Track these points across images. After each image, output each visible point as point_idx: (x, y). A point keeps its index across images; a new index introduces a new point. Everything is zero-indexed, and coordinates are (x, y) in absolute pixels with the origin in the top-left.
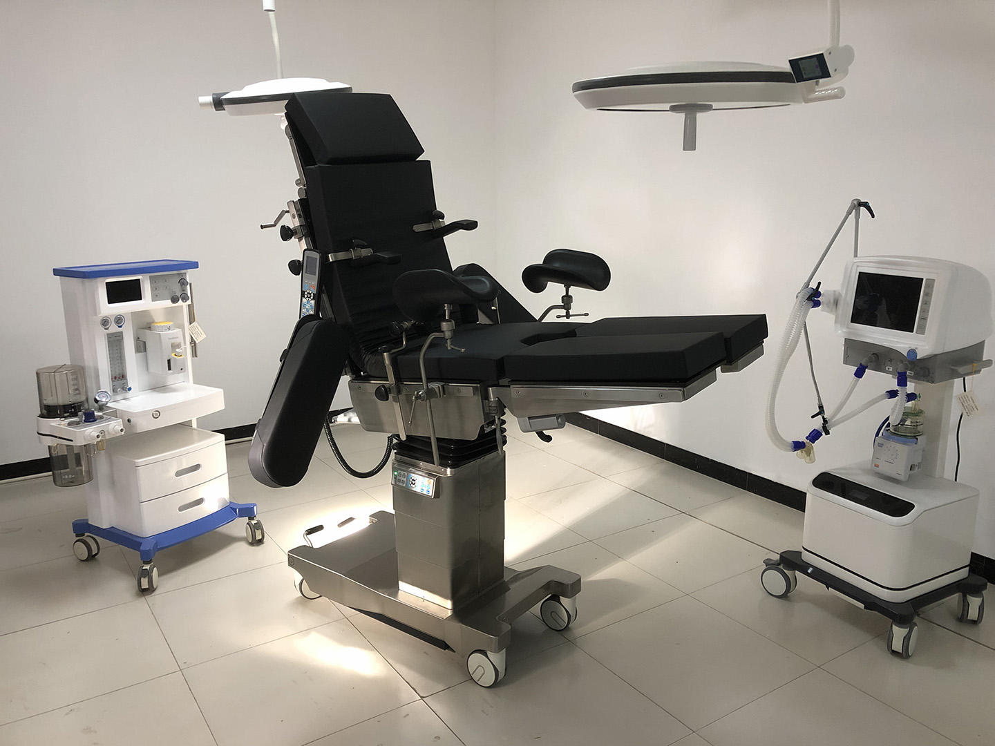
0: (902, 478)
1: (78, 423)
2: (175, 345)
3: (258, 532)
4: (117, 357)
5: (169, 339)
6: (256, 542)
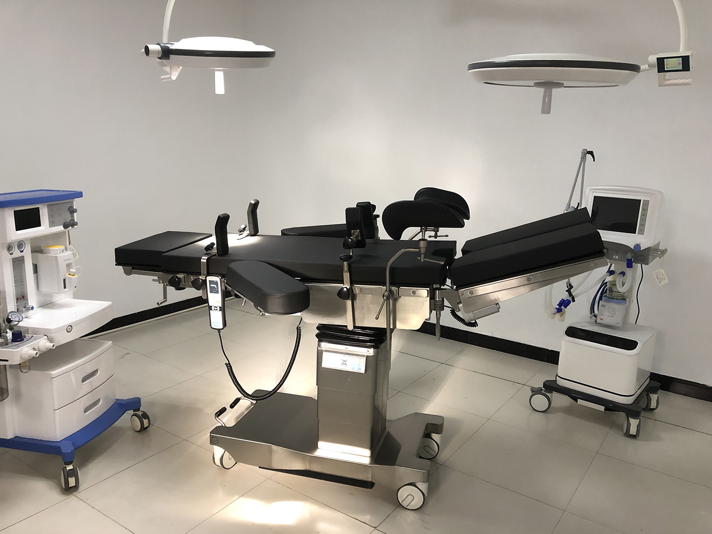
1: (7, 344)
2: (69, 266)
3: (146, 422)
4: (20, 280)
5: (65, 260)
6: (143, 429)
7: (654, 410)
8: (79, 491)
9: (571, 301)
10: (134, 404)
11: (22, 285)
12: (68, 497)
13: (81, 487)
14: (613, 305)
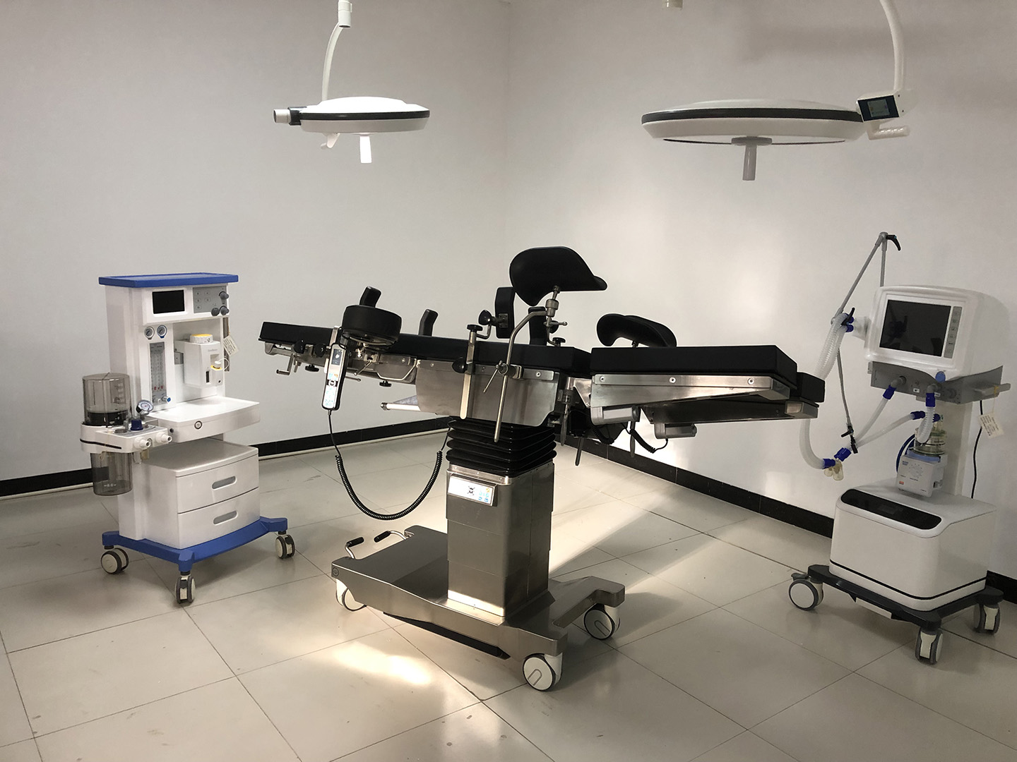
0: (926, 494)
1: (125, 431)
2: (214, 357)
3: (289, 547)
4: (158, 367)
5: (209, 351)
6: (286, 557)
7: (991, 632)
8: (191, 606)
9: (852, 452)
10: (280, 526)
11: (161, 373)
13: (195, 602)
14: (918, 463)
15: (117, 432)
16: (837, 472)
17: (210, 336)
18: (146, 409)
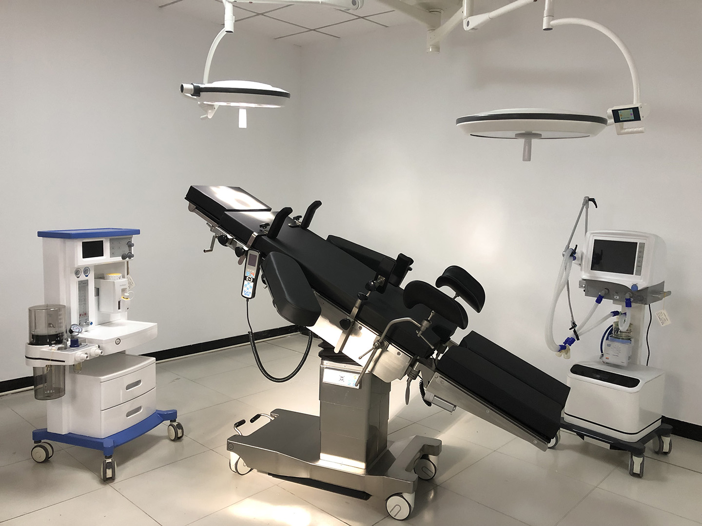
0: (625, 364)
1: (65, 348)
2: (124, 290)
3: (180, 431)
4: (83, 299)
5: (121, 286)
6: (177, 438)
7: (666, 453)
8: (114, 482)
9: (576, 339)
10: (171, 416)
11: (85, 304)
12: (104, 486)
13: (118, 479)
14: (617, 345)
15: (59, 349)
16: (566, 354)
17: (120, 275)
18: (77, 331)
